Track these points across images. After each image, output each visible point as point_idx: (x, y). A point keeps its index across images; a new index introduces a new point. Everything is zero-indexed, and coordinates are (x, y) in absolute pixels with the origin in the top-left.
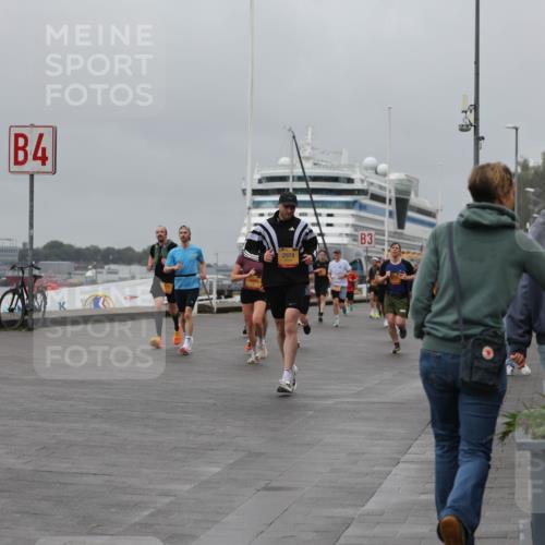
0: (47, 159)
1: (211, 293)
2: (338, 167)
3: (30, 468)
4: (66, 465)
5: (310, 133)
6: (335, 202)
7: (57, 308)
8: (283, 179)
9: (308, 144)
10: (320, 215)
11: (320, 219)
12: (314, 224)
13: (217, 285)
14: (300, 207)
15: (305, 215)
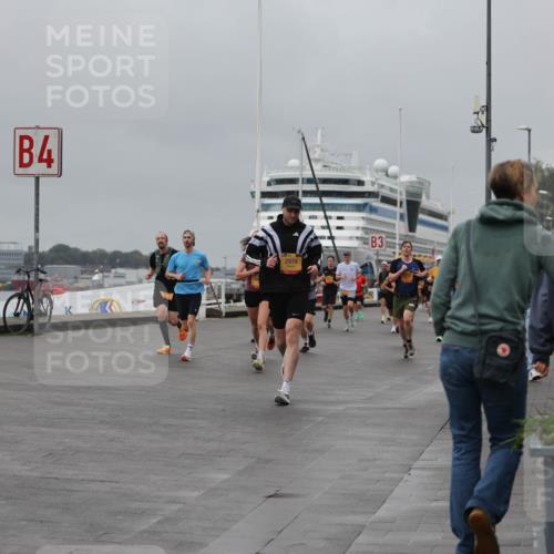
0: (52, 161)
1: (219, 297)
5: (319, 135)
6: (345, 205)
7: (64, 313)
8: (293, 181)
11: (330, 221)
12: (323, 228)
13: (226, 289)
14: (310, 210)
15: (316, 217)
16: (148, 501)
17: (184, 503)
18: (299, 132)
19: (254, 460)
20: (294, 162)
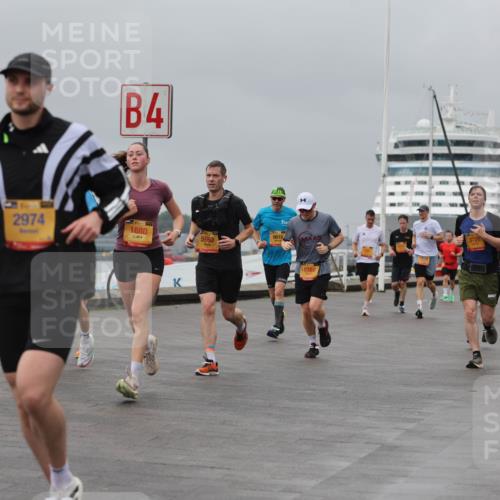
0: (162, 121)
1: (341, 269)
2: (483, 131)
3: (141, 460)
4: (180, 458)
5: (452, 92)
6: (479, 169)
7: (172, 285)
8: (422, 143)
9: (451, 105)
10: (463, 183)
11: (463, 187)
12: (455, 194)
13: (349, 261)
14: (441, 174)
15: (446, 183)
16: (262, 490)
17: (300, 492)
18: (430, 89)
19: (378, 446)
20: (424, 122)
